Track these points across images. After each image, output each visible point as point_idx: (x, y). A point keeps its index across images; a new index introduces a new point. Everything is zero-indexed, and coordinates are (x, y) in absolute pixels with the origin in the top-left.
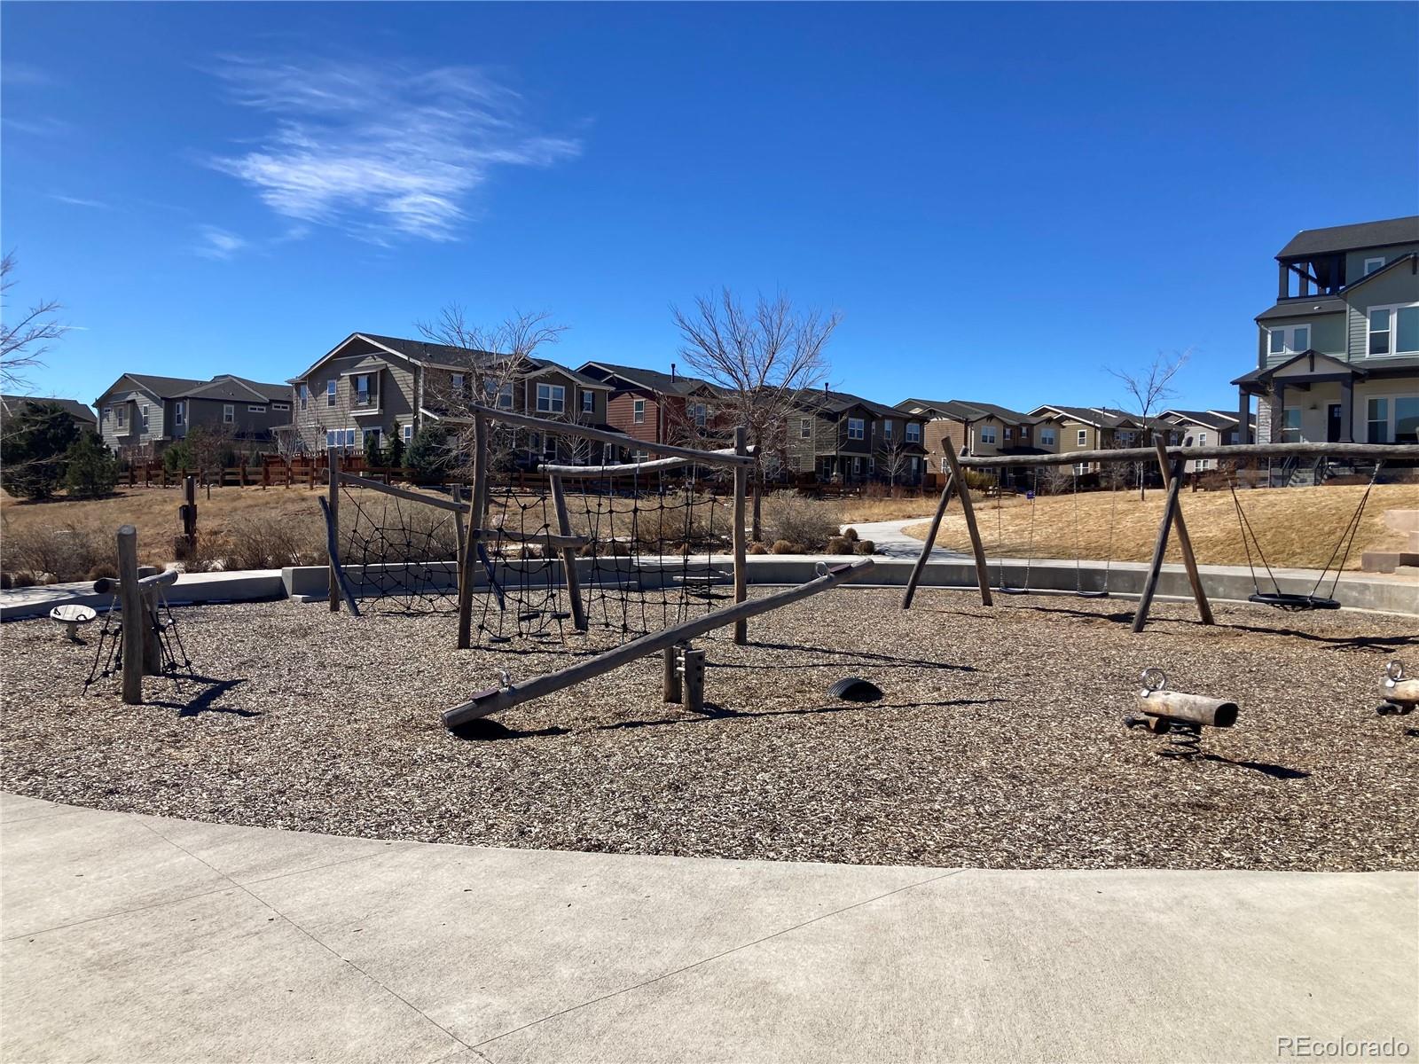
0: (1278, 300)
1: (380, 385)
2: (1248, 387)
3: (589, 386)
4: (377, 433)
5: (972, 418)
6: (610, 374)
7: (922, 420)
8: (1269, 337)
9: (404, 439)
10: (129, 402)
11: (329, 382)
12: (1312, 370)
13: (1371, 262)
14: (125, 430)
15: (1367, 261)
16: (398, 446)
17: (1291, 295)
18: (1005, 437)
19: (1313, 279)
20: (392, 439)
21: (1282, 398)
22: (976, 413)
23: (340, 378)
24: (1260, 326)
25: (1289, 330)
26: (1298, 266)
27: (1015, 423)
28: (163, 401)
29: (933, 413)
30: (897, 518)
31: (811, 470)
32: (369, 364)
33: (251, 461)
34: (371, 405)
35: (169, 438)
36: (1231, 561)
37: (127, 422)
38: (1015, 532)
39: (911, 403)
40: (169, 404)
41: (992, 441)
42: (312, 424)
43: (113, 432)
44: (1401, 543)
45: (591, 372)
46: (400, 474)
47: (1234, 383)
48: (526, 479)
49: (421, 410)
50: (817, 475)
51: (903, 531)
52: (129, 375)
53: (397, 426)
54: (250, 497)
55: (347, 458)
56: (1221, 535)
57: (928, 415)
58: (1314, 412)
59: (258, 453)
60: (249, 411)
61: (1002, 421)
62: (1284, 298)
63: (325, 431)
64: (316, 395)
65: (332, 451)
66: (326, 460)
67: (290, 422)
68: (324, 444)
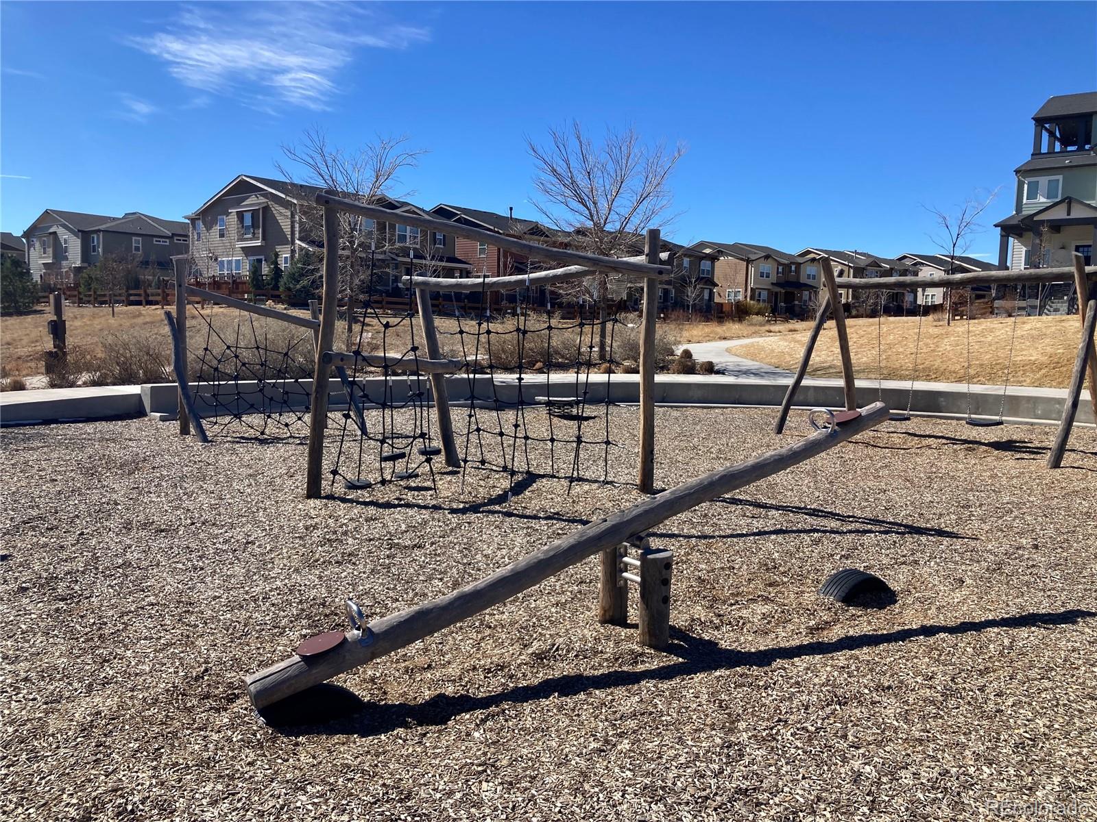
0: (1032, 155)
1: (263, 221)
2: (1009, 230)
4: (260, 261)
5: (753, 257)
6: (458, 214)
7: (713, 258)
8: (1026, 186)
9: (282, 266)
10: (50, 233)
11: (219, 217)
12: (1069, 214)
14: (49, 257)
16: (277, 272)
17: (1043, 151)
18: (777, 274)
19: (1058, 138)
20: (272, 266)
22: (755, 253)
23: (228, 214)
24: (1018, 177)
25: (1043, 181)
26: (1048, 126)
27: (786, 262)
28: (80, 234)
29: (720, 253)
30: (713, 339)
31: (622, 299)
32: (253, 201)
33: (153, 285)
34: (254, 238)
35: (86, 265)
37: (50, 251)
39: (703, 245)
40: (86, 237)
41: (768, 277)
42: (204, 254)
43: (38, 260)
45: (441, 212)
46: (279, 296)
47: (996, 226)
48: (388, 303)
49: (297, 242)
50: (628, 303)
51: (728, 350)
52: (50, 210)
53: (277, 255)
54: (150, 315)
55: (234, 282)
57: (717, 254)
58: (1064, 251)
59: (159, 278)
60: (155, 243)
61: (776, 260)
62: (1037, 153)
63: (216, 260)
64: (209, 228)
65: (222, 276)
66: (216, 284)
67: (187, 252)
68: (215, 271)
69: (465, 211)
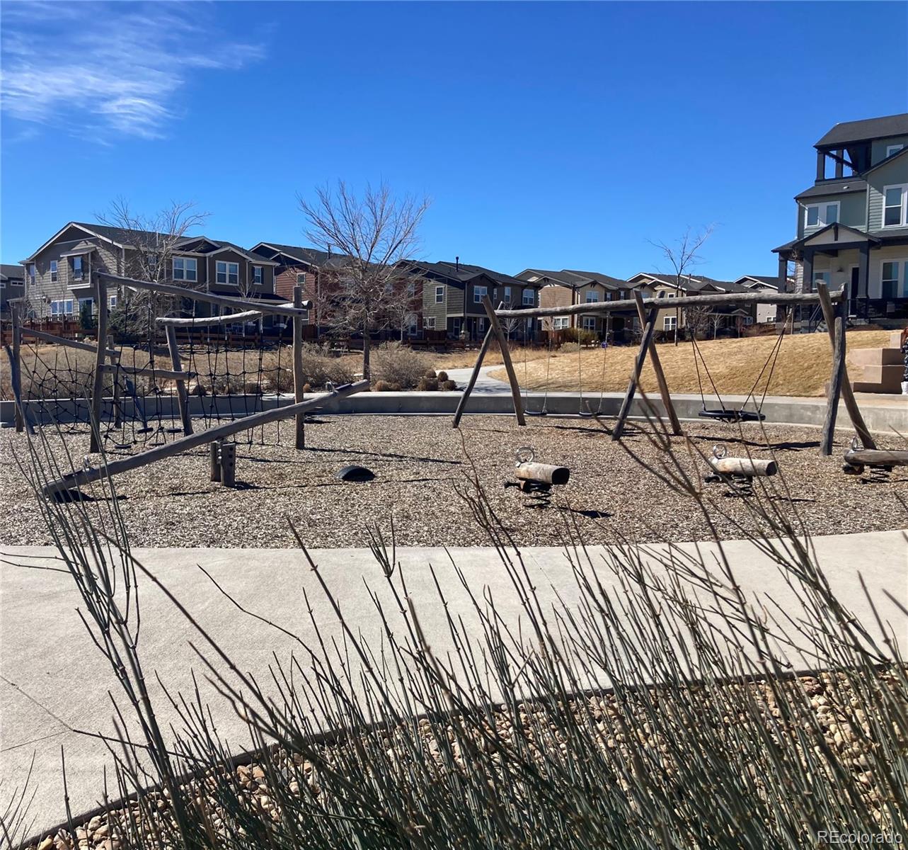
0: (816, 181)
1: (89, 265)
2: (785, 254)
3: (259, 262)
4: (89, 303)
5: (579, 284)
6: (277, 252)
7: (537, 287)
8: (806, 212)
9: (110, 307)
11: (52, 262)
12: (836, 239)
13: (890, 149)
15: (889, 148)
16: (105, 312)
17: (827, 177)
19: (847, 163)
20: (101, 308)
21: (812, 263)
22: (583, 280)
23: (60, 259)
24: (799, 204)
25: (822, 207)
26: (834, 153)
27: (615, 288)
29: (546, 281)
31: (443, 329)
32: (82, 247)
34: (84, 280)
36: (729, 391)
38: (569, 372)
39: (529, 273)
42: (38, 297)
44: (860, 375)
45: (262, 251)
47: (774, 251)
50: (448, 334)
53: (105, 297)
55: (66, 322)
56: (726, 371)
57: (543, 282)
58: (841, 274)
61: (604, 286)
62: (821, 179)
63: (49, 302)
64: (42, 273)
65: (54, 317)
66: (49, 325)
67: (22, 295)
68: (48, 312)
69: (285, 248)
